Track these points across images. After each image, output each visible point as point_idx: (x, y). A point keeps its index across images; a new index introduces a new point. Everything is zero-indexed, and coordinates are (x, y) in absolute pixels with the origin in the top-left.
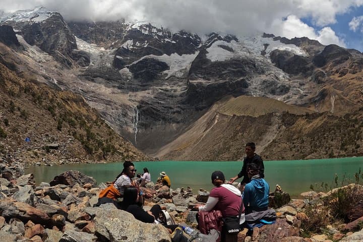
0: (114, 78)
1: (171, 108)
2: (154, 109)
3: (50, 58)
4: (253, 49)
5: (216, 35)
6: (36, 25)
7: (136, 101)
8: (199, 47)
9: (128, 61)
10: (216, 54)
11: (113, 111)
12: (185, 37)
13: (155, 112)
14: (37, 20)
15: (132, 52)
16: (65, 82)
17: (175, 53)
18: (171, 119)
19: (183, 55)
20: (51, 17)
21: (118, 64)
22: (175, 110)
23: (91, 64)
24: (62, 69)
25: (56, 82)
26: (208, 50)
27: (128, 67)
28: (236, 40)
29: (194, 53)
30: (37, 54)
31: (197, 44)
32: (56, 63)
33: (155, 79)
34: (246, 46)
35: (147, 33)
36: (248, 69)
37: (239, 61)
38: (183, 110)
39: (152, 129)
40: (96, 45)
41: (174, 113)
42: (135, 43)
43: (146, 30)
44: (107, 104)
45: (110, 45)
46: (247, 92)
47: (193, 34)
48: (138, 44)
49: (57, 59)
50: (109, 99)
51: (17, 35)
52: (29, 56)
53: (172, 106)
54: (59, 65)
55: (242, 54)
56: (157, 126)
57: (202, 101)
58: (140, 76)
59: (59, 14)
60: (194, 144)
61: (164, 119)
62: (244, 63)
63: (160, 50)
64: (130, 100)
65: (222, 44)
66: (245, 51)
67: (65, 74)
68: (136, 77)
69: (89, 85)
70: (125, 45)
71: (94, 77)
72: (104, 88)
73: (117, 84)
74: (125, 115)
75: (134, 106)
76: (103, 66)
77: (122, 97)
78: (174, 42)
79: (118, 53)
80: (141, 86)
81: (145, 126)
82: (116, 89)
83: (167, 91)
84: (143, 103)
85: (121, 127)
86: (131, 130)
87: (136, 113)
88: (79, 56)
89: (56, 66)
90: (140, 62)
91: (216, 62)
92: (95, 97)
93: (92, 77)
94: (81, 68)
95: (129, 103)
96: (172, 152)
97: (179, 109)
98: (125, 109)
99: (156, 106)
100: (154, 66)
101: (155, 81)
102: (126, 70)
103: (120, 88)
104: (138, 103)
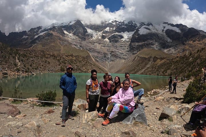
0: (102, 42)
1: (123, 54)
3: (77, 37)
4: (159, 29)
5: (143, 23)
6: (71, 26)
9: (107, 36)
10: (143, 31)
12: (130, 24)
13: (117, 55)
14: (71, 24)
15: (109, 32)
17: (126, 32)
18: (123, 58)
19: (130, 32)
20: (76, 22)
21: (103, 37)
23: (93, 38)
24: (82, 41)
25: (79, 46)
26: (139, 29)
27: (107, 38)
28: (152, 25)
29: (134, 31)
30: (72, 37)
31: (135, 27)
33: (118, 42)
34: (156, 28)
35: (115, 24)
36: (155, 37)
37: (152, 34)
38: (128, 54)
39: (115, 61)
40: (95, 30)
41: (124, 55)
42: (110, 28)
45: (100, 30)
47: (134, 23)
48: (111, 29)
49: (80, 37)
51: (64, 31)
52: (69, 38)
53: (123, 53)
54: (80, 40)
55: (154, 31)
56: (117, 61)
57: (135, 51)
58: (112, 41)
59: (79, 20)
61: (120, 58)
62: (154, 35)
63: (120, 31)
65: (145, 27)
67: (83, 43)
68: (110, 42)
69: (92, 46)
70: (106, 30)
71: (94, 43)
72: (98, 47)
73: (103, 45)
74: (105, 57)
75: (109, 53)
76: (98, 39)
77: (105, 50)
78: (125, 27)
79: (103, 33)
80: (112, 45)
81: (113, 61)
82: (102, 47)
83: (122, 47)
84: (112, 52)
85: (103, 61)
86: (107, 62)
87: (109, 56)
88: (88, 35)
89: (79, 40)
90: (112, 36)
91: (142, 35)
92: (94, 51)
93: (93, 43)
94: (89, 40)
95: (107, 52)
96: (119, 70)
97: (126, 54)
98: (105, 54)
99: (117, 53)
100: (118, 37)
101: (118, 43)
102: (107, 39)
103: (104, 46)
104: (110, 52)
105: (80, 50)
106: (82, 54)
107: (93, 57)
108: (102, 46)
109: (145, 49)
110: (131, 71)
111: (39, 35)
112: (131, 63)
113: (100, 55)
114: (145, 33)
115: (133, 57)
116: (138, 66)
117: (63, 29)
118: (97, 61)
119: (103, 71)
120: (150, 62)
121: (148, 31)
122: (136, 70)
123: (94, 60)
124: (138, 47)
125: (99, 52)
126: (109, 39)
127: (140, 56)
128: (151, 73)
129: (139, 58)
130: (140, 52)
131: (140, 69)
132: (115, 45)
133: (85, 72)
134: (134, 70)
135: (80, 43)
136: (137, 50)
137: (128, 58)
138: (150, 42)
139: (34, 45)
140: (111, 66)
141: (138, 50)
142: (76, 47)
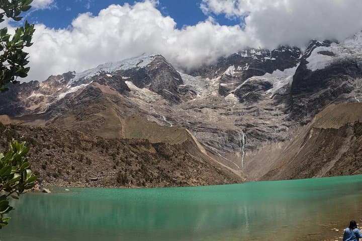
0: (221, 105)
1: (276, 127)
2: (259, 130)
3: (159, 97)
4: (355, 48)
5: (314, 42)
6: (142, 70)
7: (242, 125)
8: (300, 58)
9: (233, 87)
10: (316, 62)
11: (220, 138)
12: (284, 51)
13: (259, 133)
14: (142, 66)
15: (234, 77)
16: (173, 117)
17: (277, 70)
18: (276, 138)
19: (285, 70)
20: (154, 60)
21: (223, 91)
22: (280, 129)
23: (198, 95)
24: (171, 105)
25: (165, 119)
26: (308, 59)
27: (233, 93)
28: (337, 43)
29: (296, 66)
30: (147, 96)
31: (297, 56)
32: (164, 100)
33: (260, 100)
34: (345, 46)
35: (246, 55)
36: (350, 71)
37: (340, 65)
38: (288, 127)
39: (258, 150)
40: (201, 77)
41: (279, 131)
42: (236, 67)
43: (245, 53)
44: (213, 133)
45: (213, 74)
46: (350, 97)
47: (292, 46)
48: (239, 68)
49: (165, 97)
50: (215, 127)
51: (126, 82)
52: (140, 98)
53: (277, 125)
54: (167, 102)
55: (343, 56)
56: (263, 147)
57: (306, 115)
58: (244, 100)
59: (161, 55)
60: (289, 162)
61: (270, 139)
62: (345, 66)
63: (261, 70)
64: (236, 125)
65: (322, 50)
66: (346, 52)
67: (174, 110)
68: (241, 101)
69: (197, 116)
70: (227, 72)
71: (201, 108)
72: (212, 117)
73: (223, 111)
74: (231, 140)
75: (240, 130)
76: (209, 97)
77: (229, 123)
78: (273, 59)
79: (222, 81)
80: (247, 109)
81: (252, 148)
82: (223, 116)
83: (272, 110)
84: (248, 126)
85: (229, 152)
86: (238, 154)
87: (242, 137)
88: (186, 90)
89: (165, 104)
90: (244, 86)
91: (315, 72)
92: (202, 127)
93: (199, 108)
94: (189, 101)
95: (235, 128)
96: (269, 172)
97: (284, 127)
98: (231, 134)
99: (261, 127)
100: (257, 86)
101: (261, 102)
102: (231, 96)
103: (227, 114)
104: (244, 127)
105: (167, 127)
106: (173, 139)
107: (201, 144)
108: (221, 114)
109: (331, 107)
110: (301, 171)
111: (67, 92)
112: (299, 150)
113: (218, 138)
114: (322, 66)
115: (302, 131)
116: (316, 154)
117: (123, 78)
118: (213, 153)
119: (229, 178)
120: (348, 140)
121: (329, 59)
122: (313, 167)
123: (203, 151)
124: (312, 103)
125: (215, 131)
126: (238, 94)
127: (320, 127)
128: (352, 167)
129: (317, 133)
130: (319, 115)
131: (325, 160)
132: (254, 109)
133: (181, 183)
134: (309, 165)
135: (168, 111)
136: (310, 112)
137: (290, 136)
138: (340, 86)
139: (57, 116)
140: (248, 163)
141: (314, 112)
142: (157, 122)
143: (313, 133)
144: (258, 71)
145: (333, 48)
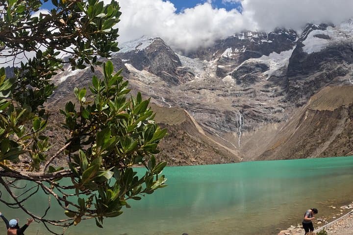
0: (218, 86)
1: (272, 108)
2: (256, 111)
3: (158, 78)
4: (350, 32)
5: (310, 25)
6: (141, 53)
7: (239, 106)
8: (296, 41)
9: (230, 69)
10: (312, 44)
11: (218, 118)
12: (280, 34)
13: (257, 114)
14: (141, 48)
15: (232, 59)
16: (172, 98)
17: (274, 52)
18: (272, 119)
19: (281, 53)
20: (153, 43)
21: (220, 73)
22: (276, 110)
23: (196, 77)
24: (170, 87)
25: (164, 100)
26: (304, 42)
27: (230, 74)
28: (332, 25)
29: (292, 48)
30: (146, 78)
31: (293, 39)
32: (163, 82)
33: (258, 82)
34: (342, 30)
35: (243, 38)
36: (345, 55)
37: (336, 48)
38: (284, 108)
39: (254, 130)
40: (198, 59)
41: (276, 112)
42: (233, 50)
43: (242, 35)
44: (211, 113)
45: (211, 56)
46: (345, 80)
47: (288, 29)
48: (237, 50)
49: (164, 78)
50: (213, 108)
51: (126, 64)
52: (139, 80)
53: (273, 106)
54: (166, 84)
55: (338, 39)
56: (260, 128)
57: (302, 97)
58: (242, 81)
59: (159, 38)
60: (285, 142)
61: (266, 119)
62: (340, 49)
63: (258, 52)
64: (233, 106)
65: (318, 34)
66: (342, 36)
67: (173, 91)
68: (238, 83)
69: (195, 98)
70: (224, 54)
71: (199, 89)
72: (210, 98)
73: (221, 93)
74: (229, 121)
75: (237, 111)
76: (207, 78)
77: (227, 103)
78: (270, 41)
79: (220, 62)
80: (244, 90)
81: (249, 129)
82: (221, 98)
83: (268, 91)
84: (245, 107)
85: (226, 132)
86: (235, 134)
87: (239, 117)
88: (184, 72)
89: (164, 86)
90: (241, 68)
91: (311, 55)
92: (201, 108)
93: (198, 89)
94: (188, 83)
95: (232, 109)
96: (266, 152)
97: (280, 109)
98: (228, 115)
99: (258, 108)
100: (254, 69)
101: (257, 84)
102: (229, 78)
103: (225, 96)
104: (241, 108)
105: (166, 108)
106: (172, 120)
107: (199, 124)
108: (219, 95)
109: (326, 89)
110: (296, 151)
111: (68, 76)
112: (294, 131)
113: (216, 119)
114: (318, 49)
115: (298, 112)
116: (311, 135)
117: (123, 60)
118: (211, 133)
119: (226, 158)
120: (343, 122)
121: (325, 42)
122: (308, 147)
123: (201, 131)
124: (308, 86)
125: (213, 112)
126: (235, 75)
127: (316, 109)
128: (346, 149)
129: (313, 115)
130: (315, 97)
131: (320, 141)
132: (252, 90)
133: (180, 162)
134: (304, 146)
135: (167, 92)
136: (306, 94)
137: (286, 117)
138: (336, 69)
139: (58, 99)
140: (245, 143)
141: (309, 94)
142: (157, 103)
143: (308, 114)
144: (255, 53)
145: (329, 31)
